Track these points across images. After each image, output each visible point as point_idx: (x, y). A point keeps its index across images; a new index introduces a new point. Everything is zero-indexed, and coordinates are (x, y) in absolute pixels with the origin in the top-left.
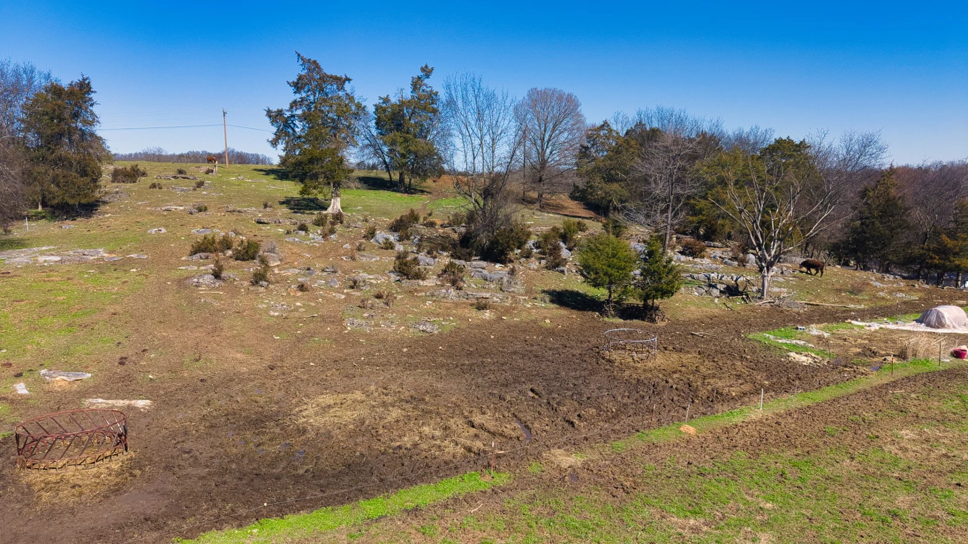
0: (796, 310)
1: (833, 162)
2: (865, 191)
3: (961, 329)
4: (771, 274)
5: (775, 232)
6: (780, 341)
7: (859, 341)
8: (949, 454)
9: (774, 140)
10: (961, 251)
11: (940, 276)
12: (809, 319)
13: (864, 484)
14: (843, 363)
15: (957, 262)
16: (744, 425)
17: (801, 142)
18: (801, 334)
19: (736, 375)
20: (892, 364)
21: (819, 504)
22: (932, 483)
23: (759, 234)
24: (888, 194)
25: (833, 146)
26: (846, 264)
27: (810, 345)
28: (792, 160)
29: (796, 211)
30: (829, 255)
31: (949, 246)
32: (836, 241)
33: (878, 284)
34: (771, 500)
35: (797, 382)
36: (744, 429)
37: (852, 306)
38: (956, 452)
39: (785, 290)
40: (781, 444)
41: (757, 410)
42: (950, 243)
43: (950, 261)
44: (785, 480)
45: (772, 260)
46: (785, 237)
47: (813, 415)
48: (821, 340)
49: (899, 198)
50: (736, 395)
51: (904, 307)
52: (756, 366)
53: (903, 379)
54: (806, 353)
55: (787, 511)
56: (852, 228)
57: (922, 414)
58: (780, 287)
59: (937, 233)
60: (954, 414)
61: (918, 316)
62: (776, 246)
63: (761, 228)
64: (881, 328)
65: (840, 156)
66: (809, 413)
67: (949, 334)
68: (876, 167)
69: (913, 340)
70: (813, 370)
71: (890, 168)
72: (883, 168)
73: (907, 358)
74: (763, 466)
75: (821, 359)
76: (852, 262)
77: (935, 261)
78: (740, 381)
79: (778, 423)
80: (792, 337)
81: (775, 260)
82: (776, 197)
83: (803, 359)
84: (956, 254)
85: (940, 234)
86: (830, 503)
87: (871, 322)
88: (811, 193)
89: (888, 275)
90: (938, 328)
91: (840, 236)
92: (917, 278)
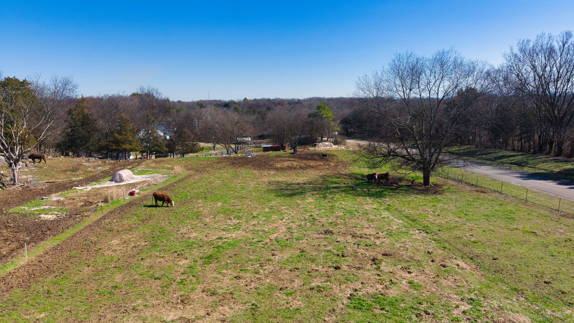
0: (40, 187)
1: (47, 94)
2: (70, 111)
3: (131, 181)
4: (18, 167)
5: (16, 140)
6: (33, 209)
7: (82, 198)
8: (136, 245)
9: (4, 79)
10: (125, 141)
11: (118, 155)
12: (49, 192)
13: (97, 277)
14: (75, 213)
15: (124, 147)
16: (16, 271)
17: (24, 81)
18: (46, 201)
19: (4, 239)
20: (101, 207)
21: (74, 300)
22: (130, 263)
23: (4, 142)
24: (83, 113)
25: (46, 84)
26: (67, 155)
27: (53, 207)
28: (19, 92)
29: (27, 126)
30: (56, 150)
31: (119, 139)
32: (58, 142)
33: (87, 164)
34: (43, 311)
35: (48, 232)
36: (16, 274)
37: (74, 179)
38: (139, 243)
39: (31, 176)
40: (44, 274)
41: (24, 258)
42: (119, 137)
43: (121, 147)
44: (51, 295)
45: (17, 158)
46: (23, 142)
47: (62, 249)
48: (59, 203)
49: (90, 114)
50: (7, 253)
51: (102, 174)
52: (18, 229)
53: (108, 213)
54: (51, 213)
55: (55, 313)
56: (67, 133)
57: (120, 229)
58: (27, 175)
59: (112, 133)
60: (135, 224)
61: (110, 178)
62: (18, 148)
63: (5, 137)
64: (92, 188)
65: (51, 90)
66: (59, 249)
67: (126, 185)
68: (74, 97)
69: (110, 191)
70: (57, 222)
71: (82, 97)
72: (78, 98)
73: (108, 202)
74: (34, 292)
75: (61, 214)
76: (71, 153)
77: (114, 147)
78: (8, 243)
79: (40, 262)
80: (40, 205)
81: (19, 158)
82: (13, 116)
83: (50, 217)
84: (123, 143)
85: (114, 133)
86: (80, 297)
87: (86, 186)
88: (37, 113)
89: (91, 158)
90: (121, 182)
91: (60, 139)
92: (107, 158)
